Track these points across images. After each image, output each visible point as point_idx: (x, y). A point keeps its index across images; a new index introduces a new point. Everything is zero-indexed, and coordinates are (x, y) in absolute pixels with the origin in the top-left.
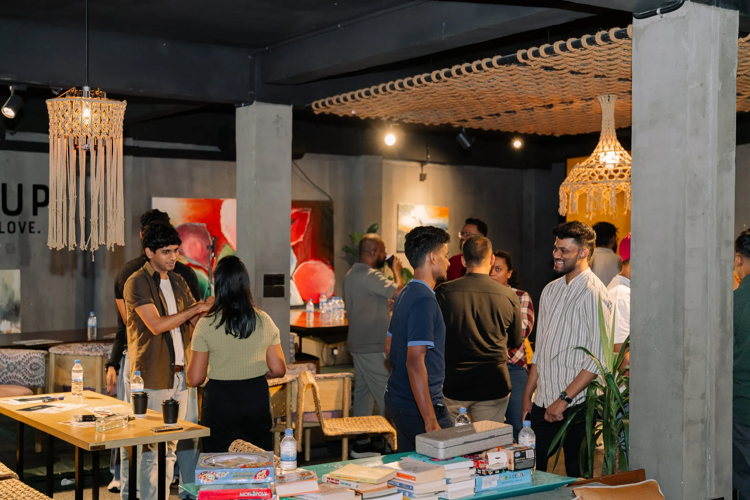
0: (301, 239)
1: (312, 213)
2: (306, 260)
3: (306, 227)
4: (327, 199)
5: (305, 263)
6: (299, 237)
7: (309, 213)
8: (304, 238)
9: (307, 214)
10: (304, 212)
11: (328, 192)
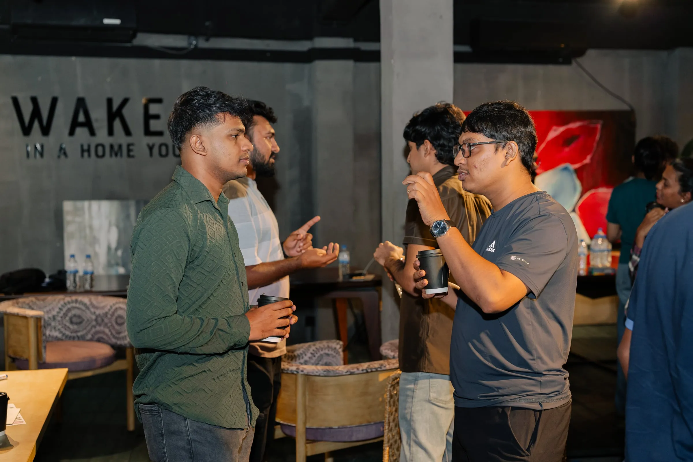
0: (587, 160)
1: (603, 127)
2: (596, 187)
3: (595, 145)
4: (625, 107)
5: (592, 191)
6: (585, 158)
7: (599, 127)
8: (592, 159)
9: (596, 129)
10: (592, 126)
11: (627, 98)
